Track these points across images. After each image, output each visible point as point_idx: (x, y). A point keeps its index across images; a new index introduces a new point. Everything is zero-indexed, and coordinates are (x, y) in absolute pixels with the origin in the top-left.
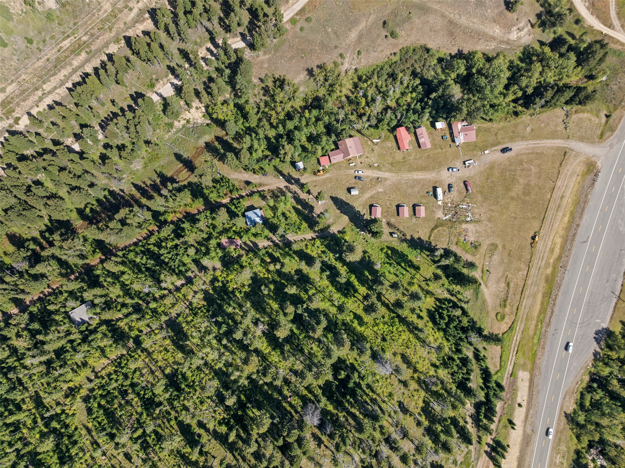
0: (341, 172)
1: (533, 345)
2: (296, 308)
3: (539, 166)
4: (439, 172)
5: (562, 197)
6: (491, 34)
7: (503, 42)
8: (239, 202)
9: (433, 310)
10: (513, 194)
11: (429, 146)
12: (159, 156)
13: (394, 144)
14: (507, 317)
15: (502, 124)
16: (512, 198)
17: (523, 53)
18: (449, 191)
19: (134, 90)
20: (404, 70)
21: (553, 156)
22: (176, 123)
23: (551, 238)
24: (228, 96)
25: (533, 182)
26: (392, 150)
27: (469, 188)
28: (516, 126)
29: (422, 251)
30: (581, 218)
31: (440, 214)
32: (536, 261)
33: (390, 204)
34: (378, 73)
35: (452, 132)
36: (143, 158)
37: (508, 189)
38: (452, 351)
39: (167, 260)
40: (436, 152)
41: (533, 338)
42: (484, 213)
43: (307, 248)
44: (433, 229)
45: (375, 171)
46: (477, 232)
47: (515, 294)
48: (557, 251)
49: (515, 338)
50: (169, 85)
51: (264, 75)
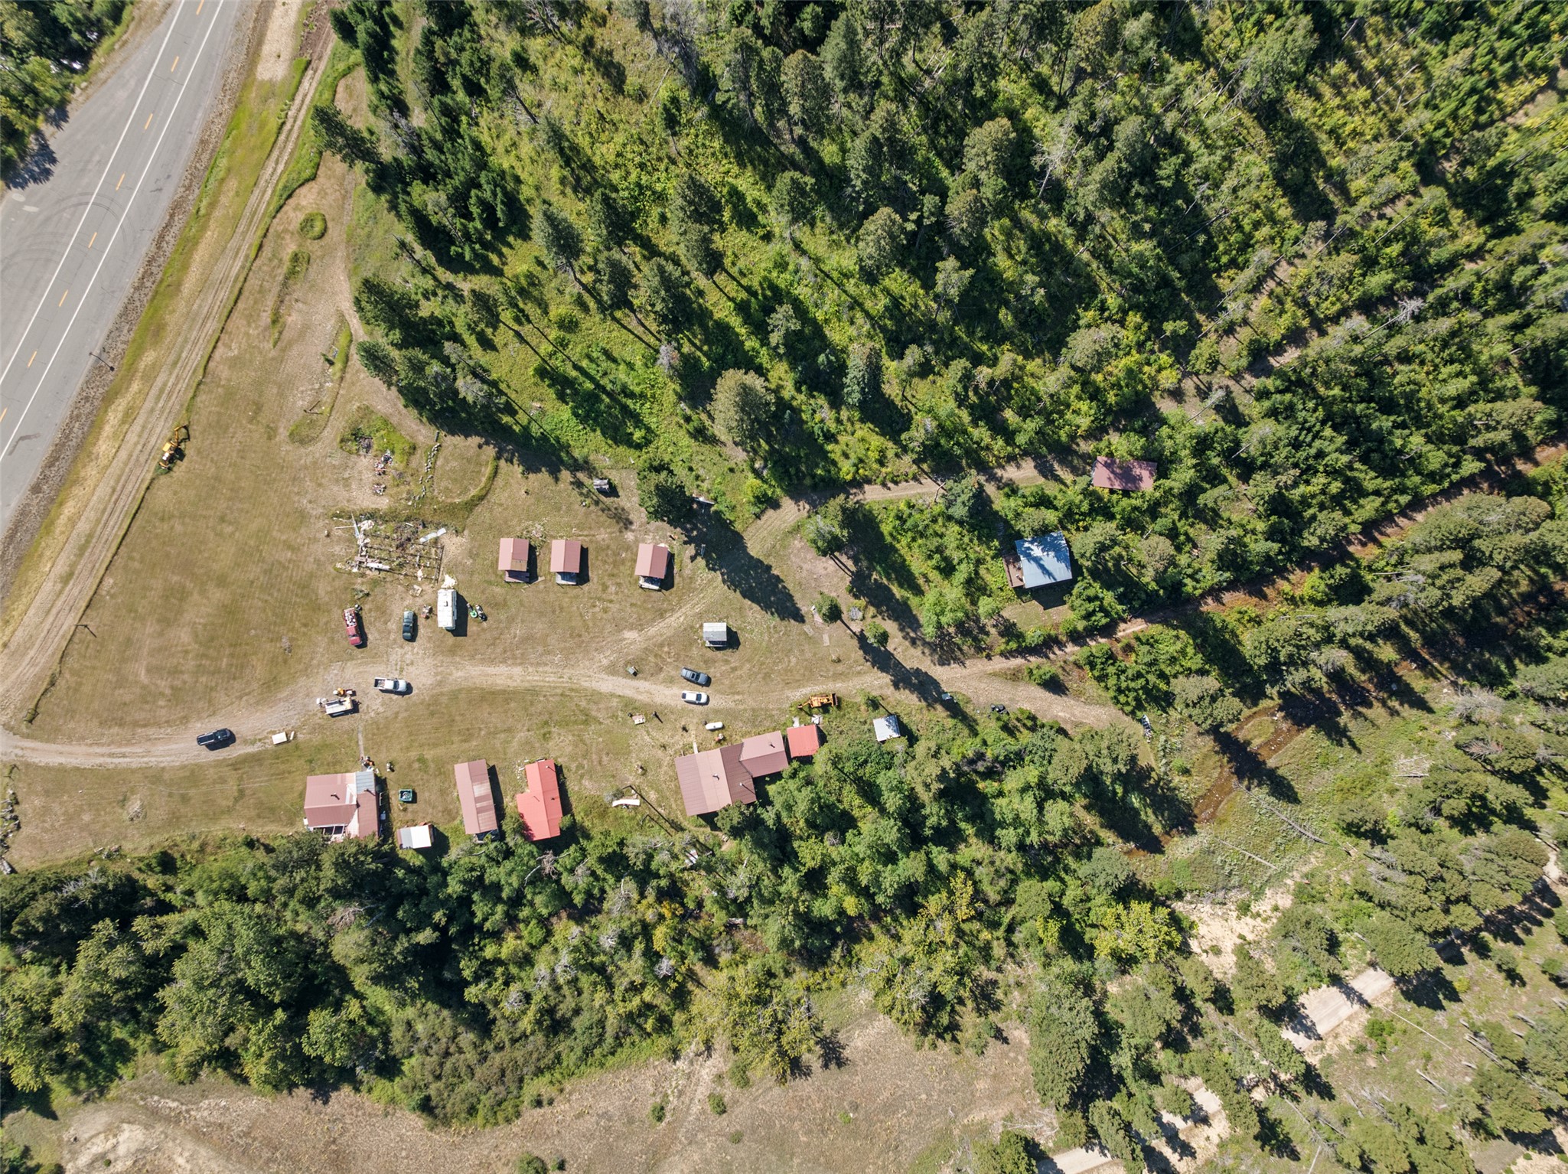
0: (751, 703)
1: (231, 152)
2: (940, 211)
3: (121, 682)
4: (440, 684)
5: (66, 578)
6: (203, 1152)
7: (168, 1119)
8: (1088, 616)
9: (511, 239)
10: (217, 595)
11: (461, 770)
12: (1337, 798)
13: (572, 786)
14: (295, 225)
15: (217, 830)
16: (222, 581)
17: (113, 1074)
18: (415, 617)
19: (1440, 1017)
20: (514, 1041)
21: (71, 713)
22: (1286, 902)
23: (123, 455)
24: (1113, 988)
25: (149, 630)
26: (580, 766)
27: (352, 625)
28: (174, 820)
29: (526, 429)
30: (23, 512)
31: (454, 545)
32: (182, 385)
33: (605, 588)
34: (601, 1036)
35: (380, 810)
36: (1393, 792)
37: (230, 612)
38: (468, 114)
39: (1328, 432)
40: (440, 751)
41: (229, 170)
42: (315, 540)
43: (882, 452)
44: (482, 498)
45: (643, 698)
46: (346, 483)
47: (262, 291)
48: (114, 416)
49: (281, 167)
50: (1321, 1029)
51: (990, 1052)
